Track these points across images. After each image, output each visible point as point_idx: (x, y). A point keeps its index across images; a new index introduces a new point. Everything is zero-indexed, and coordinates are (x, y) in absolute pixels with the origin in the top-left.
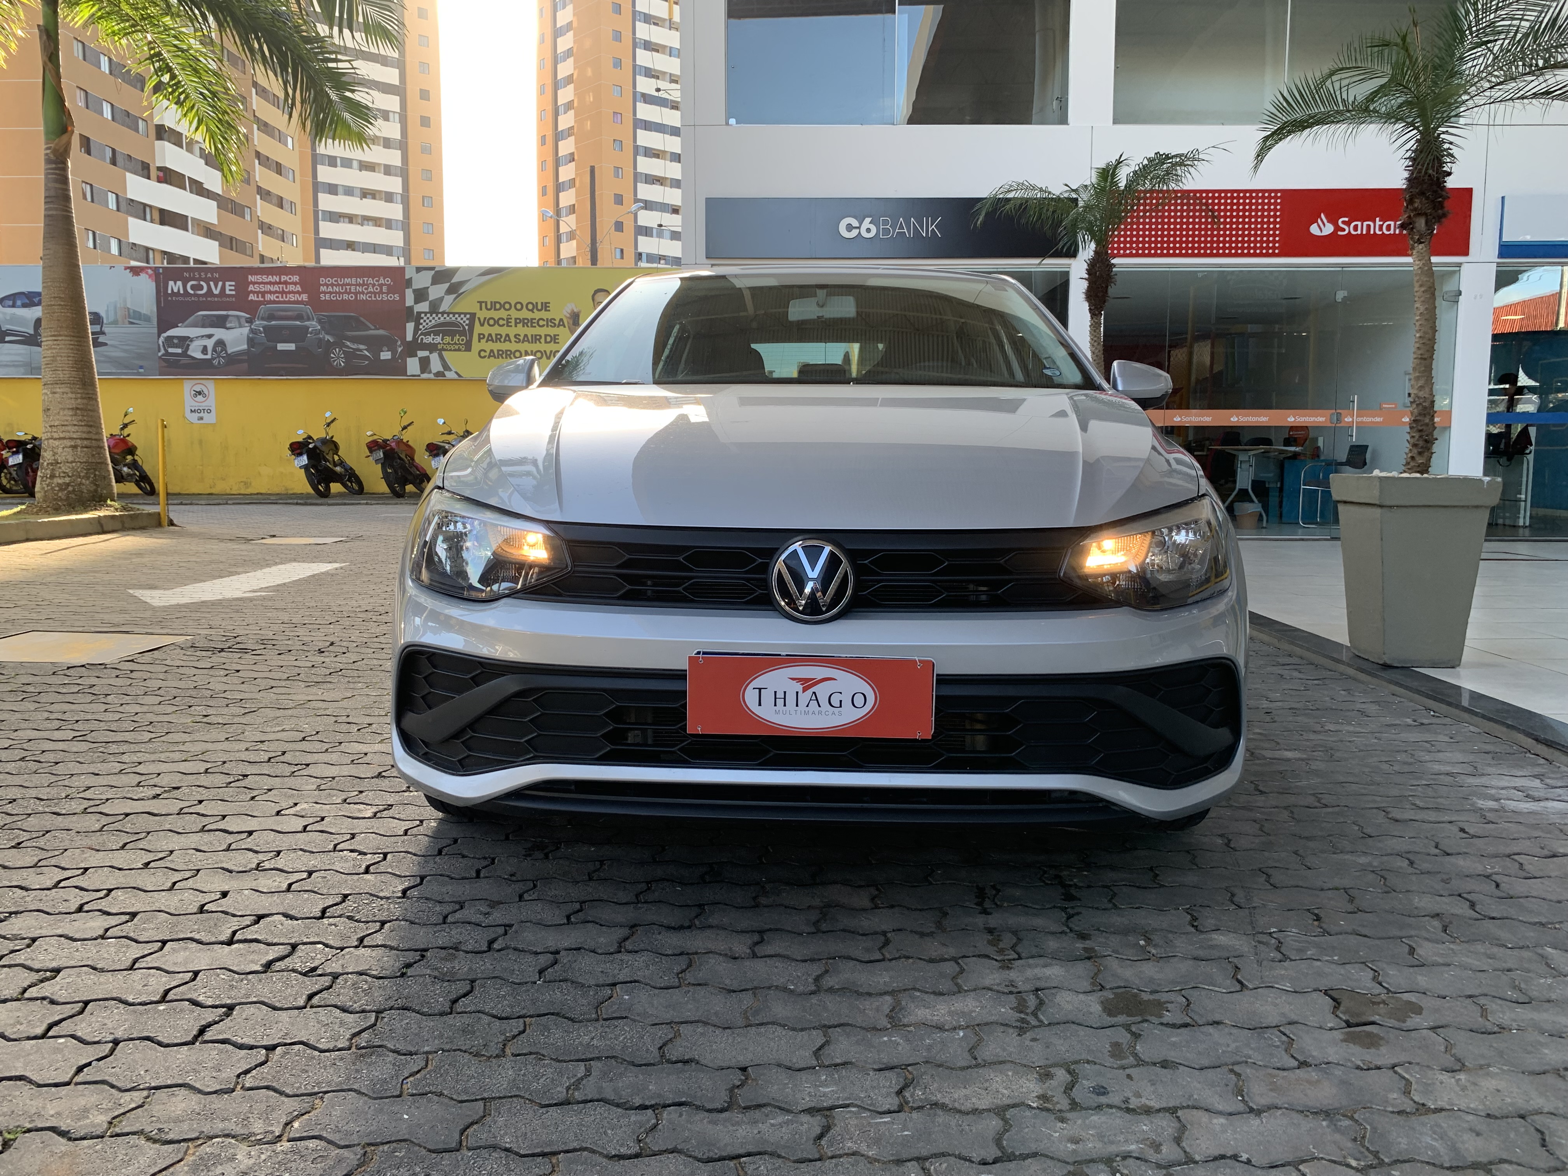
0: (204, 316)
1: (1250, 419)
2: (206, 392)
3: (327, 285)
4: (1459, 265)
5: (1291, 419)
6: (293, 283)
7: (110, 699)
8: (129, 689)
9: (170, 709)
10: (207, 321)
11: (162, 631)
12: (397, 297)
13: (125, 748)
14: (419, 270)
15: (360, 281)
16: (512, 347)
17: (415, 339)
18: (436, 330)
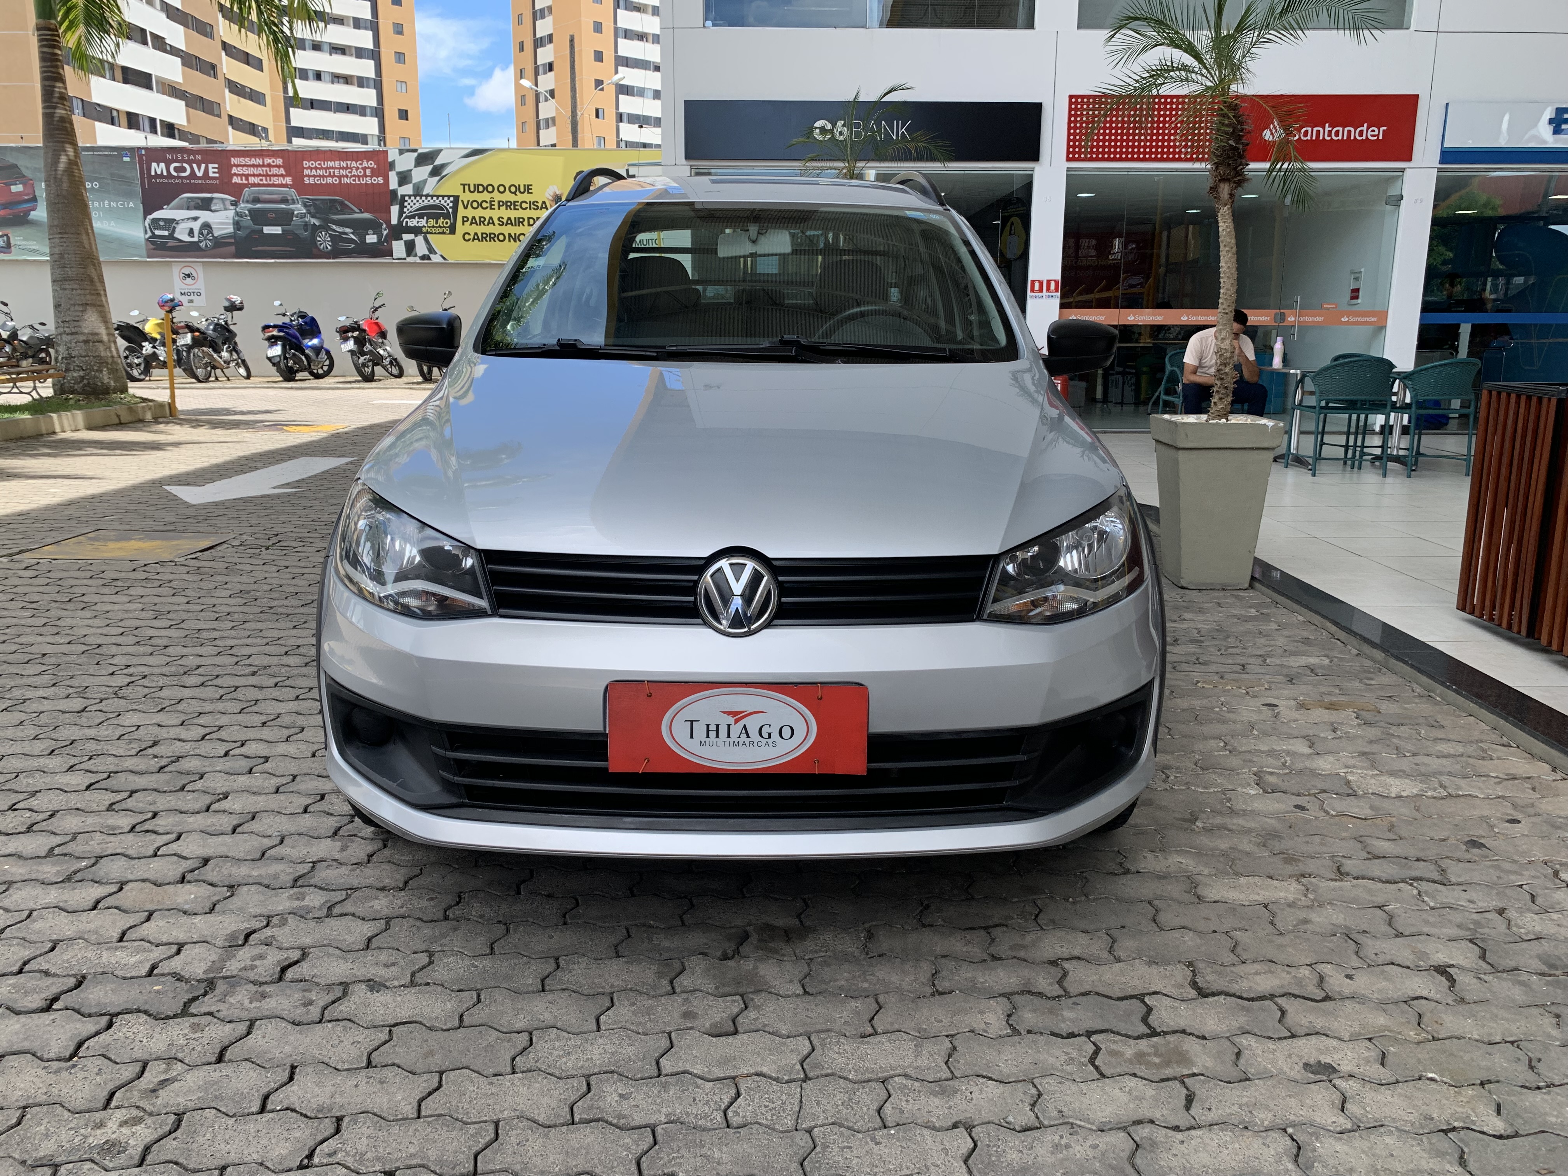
0: (188, 198)
2: (194, 274)
3: (311, 169)
4: (1402, 170)
6: (276, 166)
7: (187, 593)
8: (201, 584)
9: (241, 601)
10: (192, 204)
11: (210, 529)
12: (381, 180)
13: (216, 634)
14: (401, 152)
15: (343, 164)
16: (496, 229)
17: (400, 222)
18: (420, 213)
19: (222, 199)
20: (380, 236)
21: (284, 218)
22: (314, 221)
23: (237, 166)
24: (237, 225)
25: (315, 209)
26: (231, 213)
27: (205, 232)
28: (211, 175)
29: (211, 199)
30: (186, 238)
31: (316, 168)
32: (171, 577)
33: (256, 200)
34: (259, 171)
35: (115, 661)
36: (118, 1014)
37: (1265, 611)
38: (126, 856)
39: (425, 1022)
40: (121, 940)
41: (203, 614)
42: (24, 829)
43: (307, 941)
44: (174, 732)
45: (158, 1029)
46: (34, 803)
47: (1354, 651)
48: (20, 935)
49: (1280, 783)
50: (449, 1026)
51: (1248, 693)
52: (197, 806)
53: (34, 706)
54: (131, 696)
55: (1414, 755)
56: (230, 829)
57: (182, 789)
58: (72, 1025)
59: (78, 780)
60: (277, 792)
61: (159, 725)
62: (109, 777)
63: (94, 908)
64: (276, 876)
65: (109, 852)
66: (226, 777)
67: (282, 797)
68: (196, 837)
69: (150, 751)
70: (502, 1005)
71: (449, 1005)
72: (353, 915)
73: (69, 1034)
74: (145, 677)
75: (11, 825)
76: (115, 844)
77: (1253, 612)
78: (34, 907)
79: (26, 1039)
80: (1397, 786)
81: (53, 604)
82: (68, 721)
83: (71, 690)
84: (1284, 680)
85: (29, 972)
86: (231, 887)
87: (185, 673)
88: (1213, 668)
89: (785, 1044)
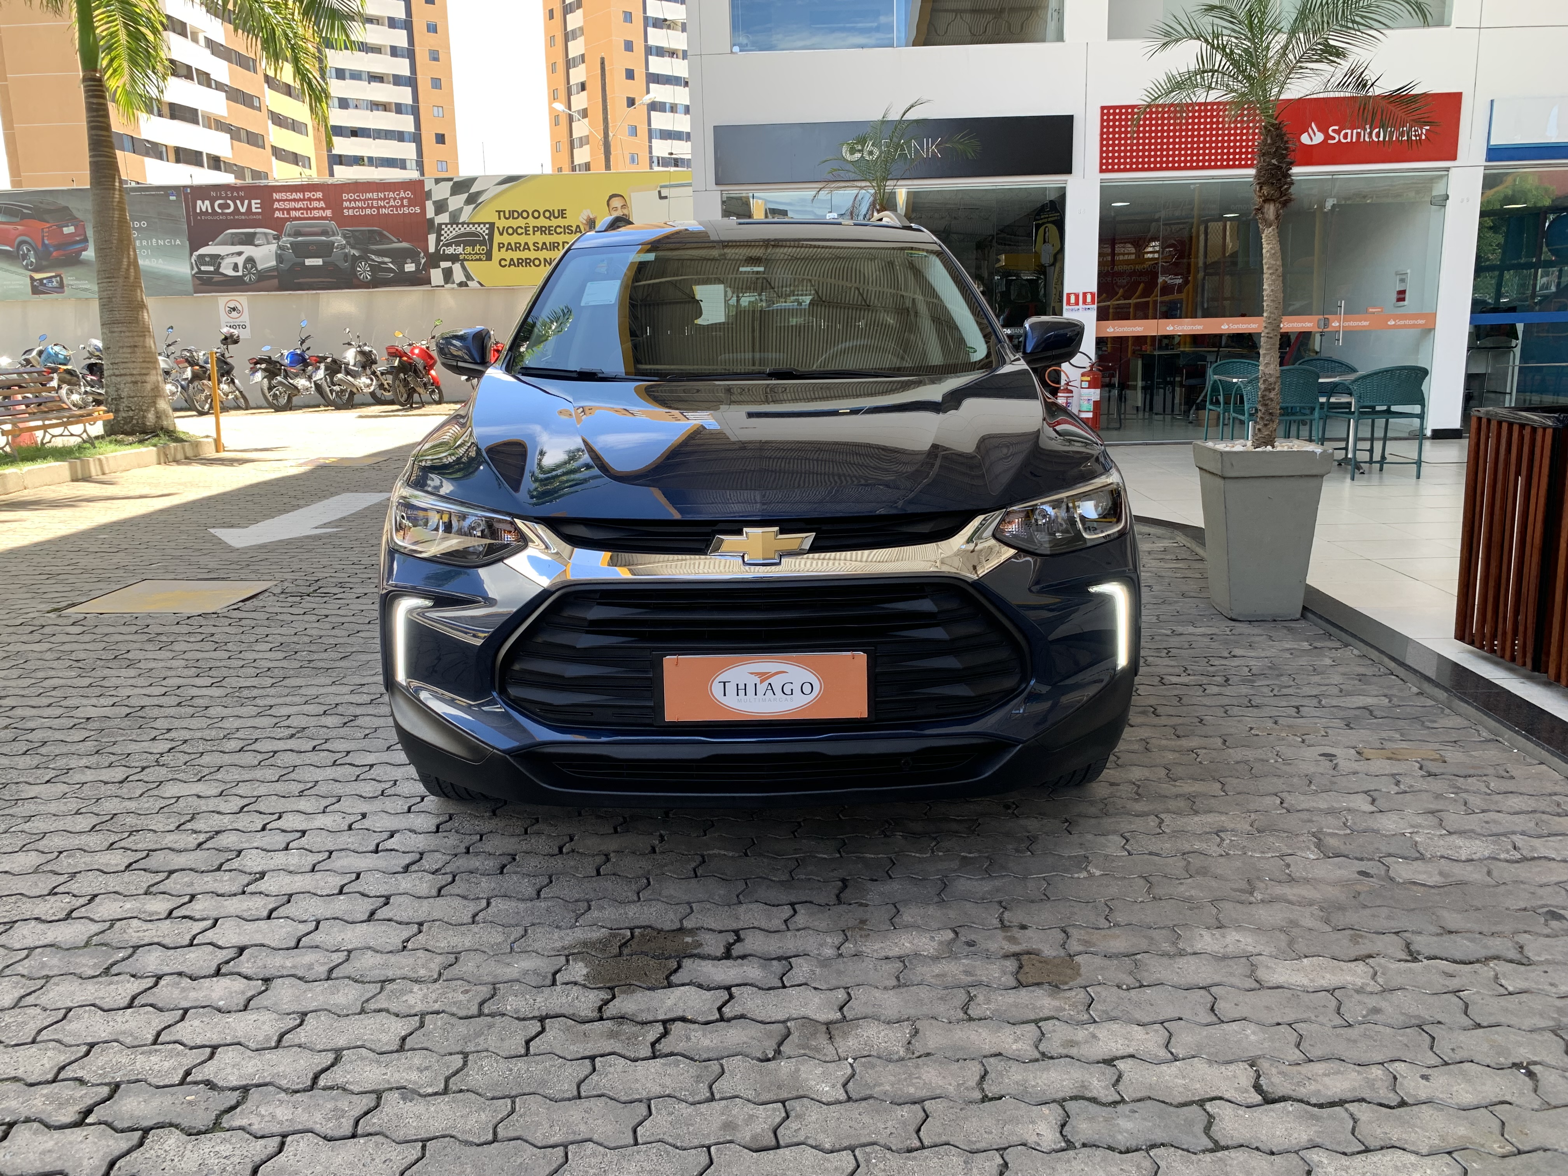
0: (232, 234)
1: (1241, 326)
2: (240, 308)
4: (1447, 169)
6: (316, 200)
7: (230, 646)
8: (243, 636)
9: (281, 655)
10: (236, 239)
11: (253, 576)
12: (418, 210)
13: (255, 693)
14: (438, 181)
15: (381, 195)
16: (532, 255)
17: (437, 250)
18: (457, 241)
19: (265, 234)
20: (418, 264)
21: (324, 250)
22: (353, 252)
23: (279, 201)
24: (280, 258)
25: (354, 240)
26: (273, 247)
27: (250, 266)
28: (254, 210)
29: (255, 234)
30: (231, 273)
31: (355, 200)
32: (213, 630)
33: (298, 234)
34: (300, 205)
35: (157, 724)
36: (152, 1129)
37: (1318, 645)
38: (164, 946)
39: (459, 1135)
40: (155, 1042)
41: (243, 670)
42: (62, 915)
43: (341, 1042)
44: (212, 804)
45: (190, 1146)
46: (74, 887)
47: (1415, 690)
48: (56, 1037)
49: (1342, 847)
50: (482, 1140)
51: (1303, 741)
52: (235, 889)
53: (78, 777)
54: (172, 764)
55: (1483, 811)
56: (265, 914)
57: (219, 869)
58: (103, 1142)
59: (118, 860)
60: (313, 870)
61: (199, 797)
62: (148, 855)
63: (130, 1006)
64: (310, 967)
65: (146, 941)
66: (263, 853)
67: (318, 876)
68: (233, 923)
69: (189, 826)
70: (537, 1115)
71: (483, 1116)
72: (387, 1011)
73: (101, 1153)
74: (185, 741)
75: (51, 912)
76: (152, 932)
77: (1305, 645)
78: (71, 1005)
79: (59, 1158)
80: (1467, 848)
81: (98, 662)
82: (109, 793)
83: (113, 758)
84: (1342, 724)
85: (63, 1080)
86: (267, 980)
87: (225, 737)
88: (1267, 712)
89: (828, 1160)
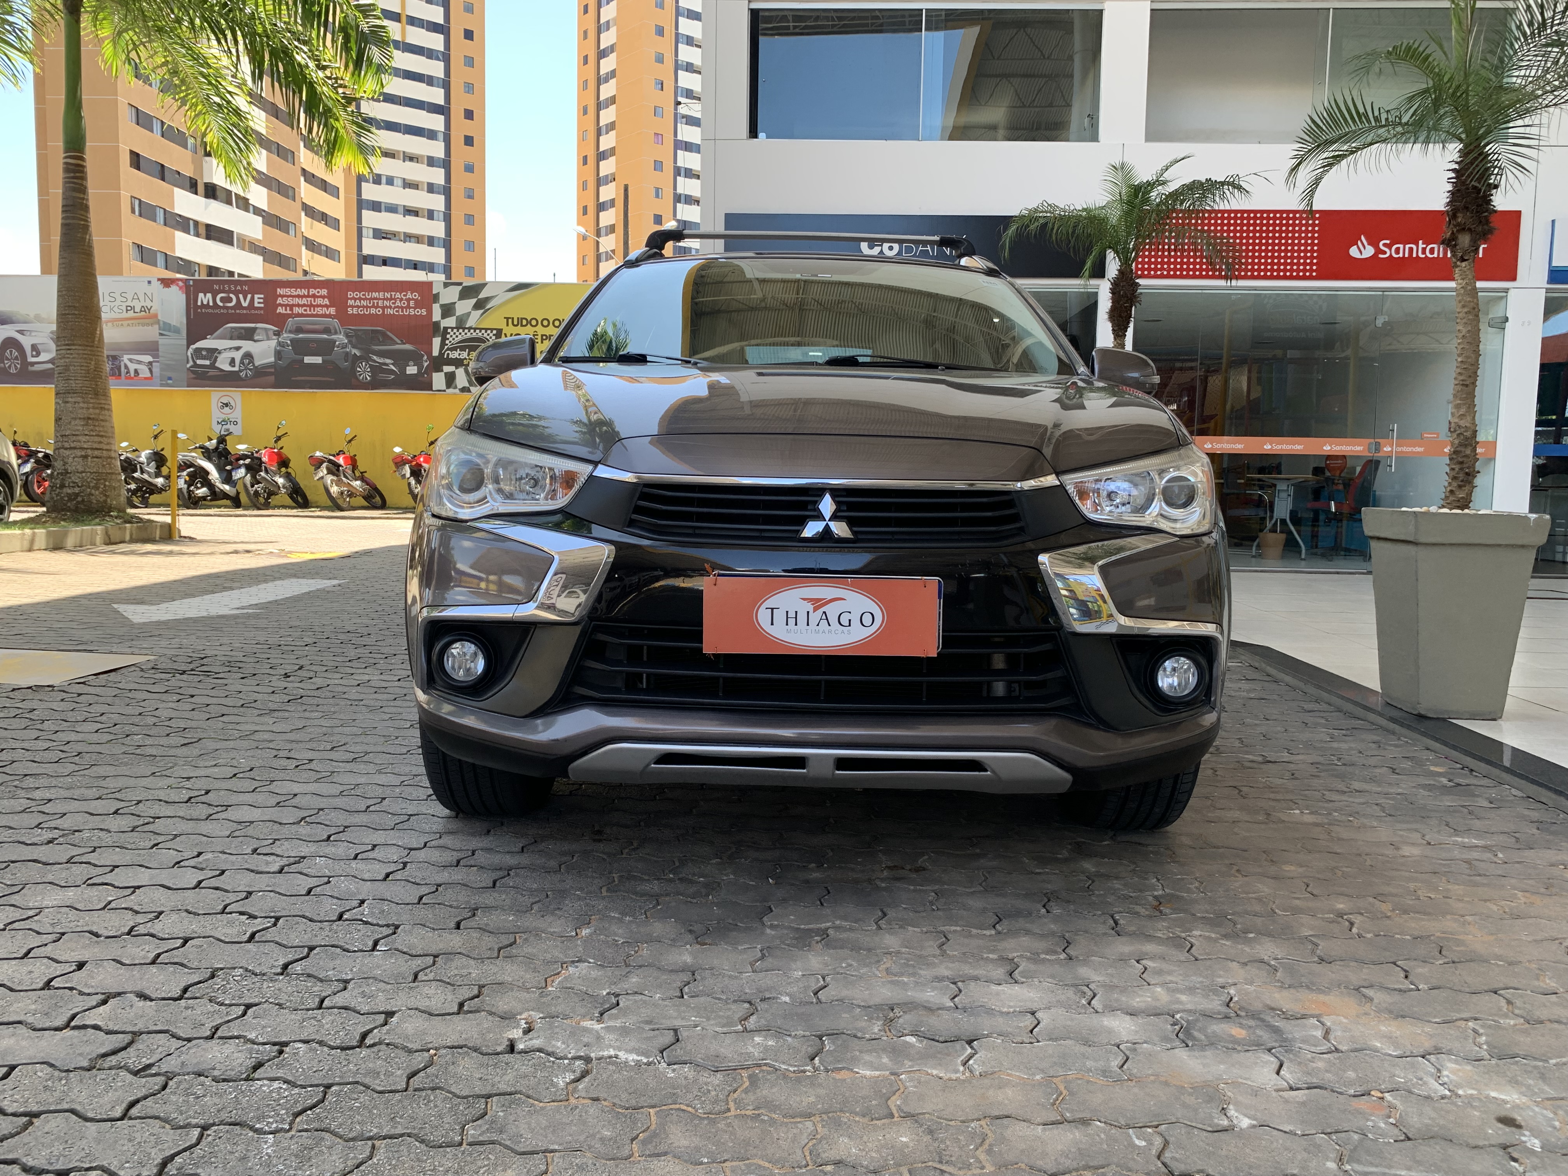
0: (232, 328)
1: (1284, 447)
2: (233, 403)
3: (355, 299)
4: (1506, 290)
5: (1327, 448)
6: (321, 297)
7: (46, 725)
8: (70, 714)
9: (106, 738)
10: (236, 333)
11: (129, 650)
12: (424, 312)
14: (446, 285)
15: (388, 295)
17: (441, 354)
18: (462, 346)
19: (266, 329)
20: (420, 367)
21: (325, 348)
22: (355, 351)
23: (282, 296)
24: (278, 354)
25: (355, 338)
26: (273, 343)
27: (246, 361)
28: (256, 305)
29: (255, 329)
30: (227, 368)
31: (360, 299)
33: (299, 330)
34: (304, 301)
